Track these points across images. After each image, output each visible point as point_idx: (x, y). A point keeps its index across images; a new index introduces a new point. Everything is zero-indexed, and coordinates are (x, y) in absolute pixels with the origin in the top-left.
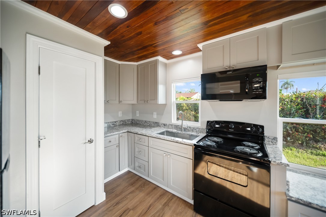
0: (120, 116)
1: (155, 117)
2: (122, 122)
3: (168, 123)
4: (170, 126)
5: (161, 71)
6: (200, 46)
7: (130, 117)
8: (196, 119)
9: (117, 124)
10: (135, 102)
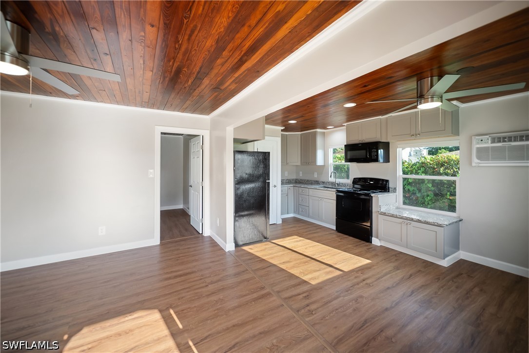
0: (287, 176)
1: (316, 176)
2: (288, 181)
3: (326, 181)
4: (328, 183)
5: (319, 141)
6: (345, 124)
7: (294, 177)
8: (348, 177)
9: (285, 181)
10: (299, 164)
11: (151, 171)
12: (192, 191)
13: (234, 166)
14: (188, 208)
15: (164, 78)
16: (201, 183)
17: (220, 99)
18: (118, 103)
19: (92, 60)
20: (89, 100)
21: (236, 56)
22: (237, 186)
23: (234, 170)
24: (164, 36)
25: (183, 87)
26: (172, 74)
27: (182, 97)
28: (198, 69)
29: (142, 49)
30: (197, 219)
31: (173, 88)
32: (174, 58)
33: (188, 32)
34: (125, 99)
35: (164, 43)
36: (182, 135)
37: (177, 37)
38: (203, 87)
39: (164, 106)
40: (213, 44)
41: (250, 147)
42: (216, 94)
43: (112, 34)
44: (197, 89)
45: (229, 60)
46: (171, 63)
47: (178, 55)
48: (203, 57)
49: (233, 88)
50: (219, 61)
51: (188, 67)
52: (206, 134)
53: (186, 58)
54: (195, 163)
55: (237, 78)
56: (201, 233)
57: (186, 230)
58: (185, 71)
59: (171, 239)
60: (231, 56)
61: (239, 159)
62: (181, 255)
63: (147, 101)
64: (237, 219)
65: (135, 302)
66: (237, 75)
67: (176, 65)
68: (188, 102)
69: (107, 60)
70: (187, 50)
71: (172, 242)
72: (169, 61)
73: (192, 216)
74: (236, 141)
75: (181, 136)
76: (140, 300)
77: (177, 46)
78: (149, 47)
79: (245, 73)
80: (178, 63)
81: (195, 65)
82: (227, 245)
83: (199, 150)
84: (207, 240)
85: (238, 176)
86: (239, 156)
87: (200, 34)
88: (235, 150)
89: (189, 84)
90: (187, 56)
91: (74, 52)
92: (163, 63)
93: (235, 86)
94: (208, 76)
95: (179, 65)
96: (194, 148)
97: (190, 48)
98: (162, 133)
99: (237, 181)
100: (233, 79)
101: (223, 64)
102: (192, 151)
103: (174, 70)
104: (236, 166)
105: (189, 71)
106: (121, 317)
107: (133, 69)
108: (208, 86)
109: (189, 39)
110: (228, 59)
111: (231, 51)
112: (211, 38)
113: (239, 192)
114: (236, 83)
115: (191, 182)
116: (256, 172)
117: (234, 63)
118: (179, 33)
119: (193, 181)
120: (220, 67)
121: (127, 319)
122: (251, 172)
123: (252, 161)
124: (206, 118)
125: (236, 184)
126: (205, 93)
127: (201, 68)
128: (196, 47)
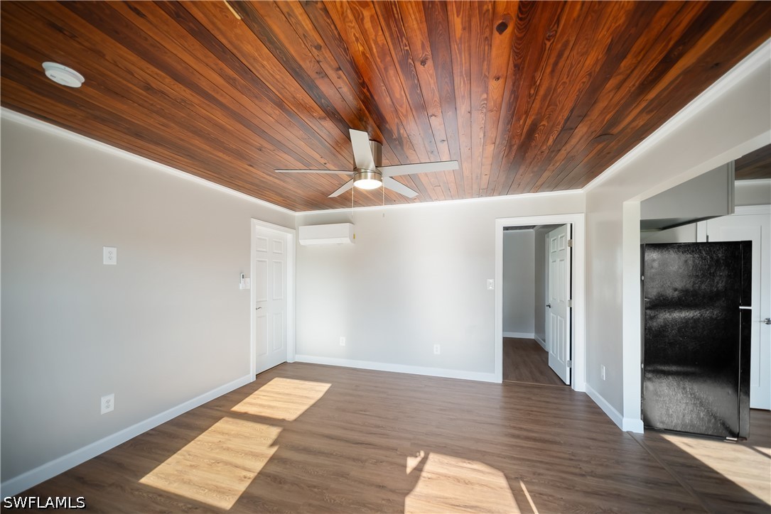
11: (491, 281)
12: (550, 315)
13: (642, 273)
14: (544, 341)
15: (511, 147)
16: (567, 303)
17: (609, 153)
18: (452, 197)
19: (429, 153)
20: (425, 200)
21: (654, 56)
22: (648, 312)
23: (642, 282)
24: (513, 85)
25: (539, 152)
26: (523, 137)
27: (536, 169)
28: (566, 114)
29: (483, 118)
30: (561, 359)
31: (523, 158)
32: (527, 113)
33: (552, 61)
34: (461, 190)
35: (513, 96)
36: (533, 227)
37: (533, 77)
38: (574, 141)
39: (508, 188)
40: (600, 57)
41: (685, 235)
42: (601, 146)
43: (450, 114)
44: (564, 148)
45: (635, 72)
46: (521, 122)
47: (534, 105)
48: (577, 89)
49: (642, 123)
50: (612, 83)
51: (549, 117)
52: (579, 221)
53: (546, 104)
54: (557, 270)
55: (653, 100)
56: (568, 383)
57: (542, 373)
58: (544, 125)
59: (518, 380)
60: (639, 62)
61: (654, 260)
62: (535, 409)
63: (486, 187)
64: (649, 375)
65: (473, 448)
66: (652, 94)
67: (529, 122)
68: (546, 174)
69: (443, 147)
70: (548, 90)
71: (520, 386)
72: (519, 119)
73: (551, 352)
74: (646, 225)
75: (531, 230)
76: (479, 449)
77: (532, 92)
78: (491, 111)
79: (678, 81)
80: (533, 117)
81: (562, 109)
82: (625, 420)
83: (564, 248)
84: (581, 398)
85: (653, 293)
86: (653, 255)
87: (575, 52)
88: (645, 243)
89: (549, 144)
90: (549, 99)
91: (414, 150)
92: (509, 126)
93: (649, 117)
94: (586, 119)
95: (534, 119)
96: (556, 245)
97: (554, 84)
98: (506, 229)
99: (650, 302)
100: (643, 105)
101: (619, 87)
102: (551, 250)
103: (525, 130)
104: (648, 273)
105: (551, 123)
106: (459, 459)
107: (471, 149)
108: (585, 137)
109: (553, 71)
110: (632, 72)
111: (640, 53)
112: (595, 49)
113: (655, 324)
114: (648, 113)
115: (550, 299)
116: (703, 287)
117: (648, 72)
118: (536, 70)
119: (553, 299)
120: (611, 94)
121: (465, 465)
122: (689, 286)
123: (690, 262)
124: (578, 193)
125: (646, 309)
126: (577, 151)
127: (572, 111)
128: (566, 76)
